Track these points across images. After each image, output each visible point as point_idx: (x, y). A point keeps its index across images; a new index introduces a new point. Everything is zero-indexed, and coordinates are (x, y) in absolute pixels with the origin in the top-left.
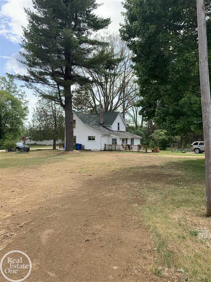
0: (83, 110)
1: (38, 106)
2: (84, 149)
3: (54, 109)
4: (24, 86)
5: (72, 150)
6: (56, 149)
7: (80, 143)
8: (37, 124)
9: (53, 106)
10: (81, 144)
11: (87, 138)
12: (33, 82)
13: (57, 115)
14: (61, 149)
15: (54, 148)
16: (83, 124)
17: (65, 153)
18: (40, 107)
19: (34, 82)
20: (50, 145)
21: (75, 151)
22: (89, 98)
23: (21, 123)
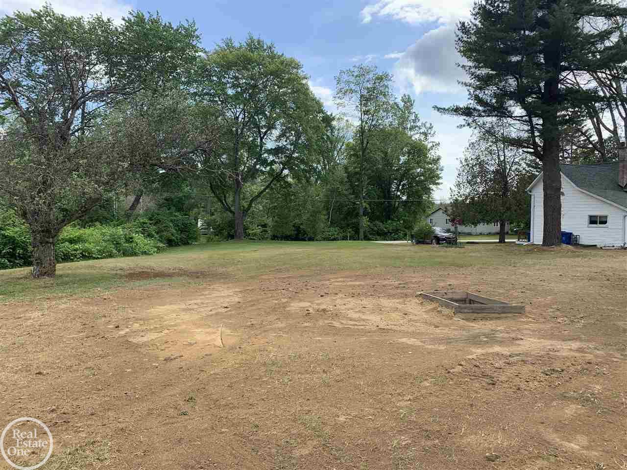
0: (565, 153)
1: (469, 155)
2: (579, 244)
3: (502, 158)
4: (464, 126)
5: (559, 244)
6: (505, 242)
7: (567, 231)
8: (466, 190)
9: (501, 153)
10: (571, 233)
11: (587, 220)
12: (480, 116)
13: (508, 171)
14: (522, 243)
15: (502, 241)
16: (577, 188)
17: (544, 250)
18: (473, 157)
19: (483, 117)
20: (481, 234)
21: (564, 246)
22: (583, 125)
23: (428, 191)
